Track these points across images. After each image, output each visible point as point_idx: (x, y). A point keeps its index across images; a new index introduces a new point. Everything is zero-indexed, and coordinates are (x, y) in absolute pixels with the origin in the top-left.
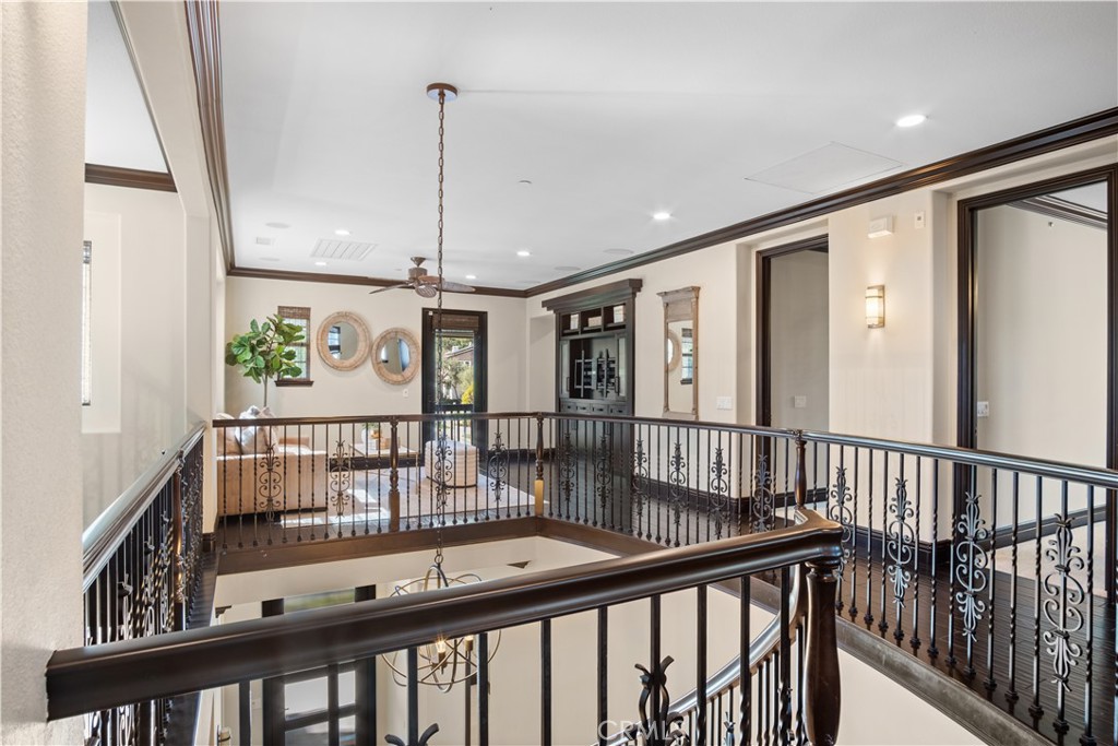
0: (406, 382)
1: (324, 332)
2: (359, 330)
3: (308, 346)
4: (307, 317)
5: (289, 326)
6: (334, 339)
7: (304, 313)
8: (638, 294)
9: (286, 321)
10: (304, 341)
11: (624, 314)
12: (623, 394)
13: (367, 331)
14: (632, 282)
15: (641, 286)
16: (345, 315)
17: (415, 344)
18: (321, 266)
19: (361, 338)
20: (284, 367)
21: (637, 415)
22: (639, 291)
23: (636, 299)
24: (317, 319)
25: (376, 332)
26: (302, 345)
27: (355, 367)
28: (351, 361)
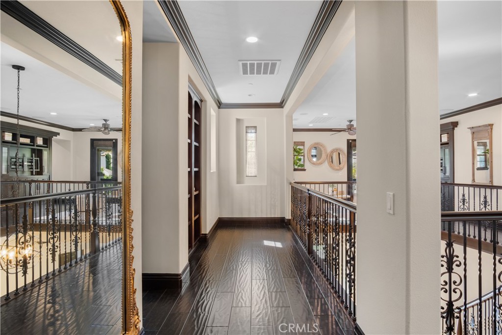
0: (341, 169)
1: (310, 150)
2: (322, 149)
3: (304, 156)
4: (304, 146)
5: (299, 149)
6: (314, 152)
7: (303, 144)
8: (455, 128)
9: (298, 147)
10: (302, 154)
11: (448, 138)
12: (448, 174)
13: (325, 150)
14: (452, 123)
15: (458, 125)
16: (318, 144)
17: (344, 154)
18: (311, 126)
19: (323, 152)
20: (298, 164)
21: (455, 182)
22: (457, 127)
23: (455, 131)
24: (307, 146)
25: (329, 150)
26: (302, 156)
27: (321, 164)
28: (320, 161)
